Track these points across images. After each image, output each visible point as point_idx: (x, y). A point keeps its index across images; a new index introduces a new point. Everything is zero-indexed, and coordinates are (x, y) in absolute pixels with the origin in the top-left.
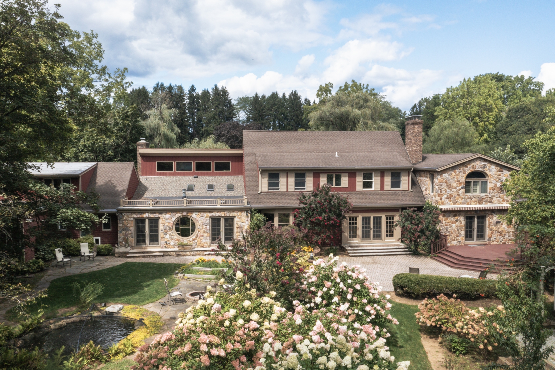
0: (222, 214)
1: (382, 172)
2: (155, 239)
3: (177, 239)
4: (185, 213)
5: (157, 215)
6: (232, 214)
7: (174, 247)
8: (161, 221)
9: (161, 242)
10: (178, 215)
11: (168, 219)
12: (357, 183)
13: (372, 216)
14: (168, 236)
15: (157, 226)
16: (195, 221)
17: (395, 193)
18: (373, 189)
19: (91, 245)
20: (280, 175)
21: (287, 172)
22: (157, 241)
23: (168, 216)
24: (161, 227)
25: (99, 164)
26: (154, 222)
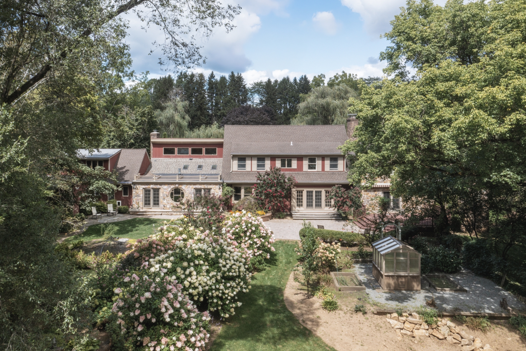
0: (202, 186)
1: (323, 158)
2: (156, 203)
3: (172, 204)
4: (177, 186)
5: (158, 186)
6: (209, 187)
7: (169, 209)
8: (161, 191)
9: (161, 205)
10: (172, 186)
11: (166, 189)
12: (304, 166)
13: (314, 190)
14: (165, 201)
15: (158, 194)
16: (183, 191)
17: (333, 173)
18: (316, 170)
19: (114, 206)
20: (247, 159)
21: (251, 157)
22: (158, 204)
23: (165, 187)
24: (161, 195)
25: (122, 151)
26: (156, 191)
